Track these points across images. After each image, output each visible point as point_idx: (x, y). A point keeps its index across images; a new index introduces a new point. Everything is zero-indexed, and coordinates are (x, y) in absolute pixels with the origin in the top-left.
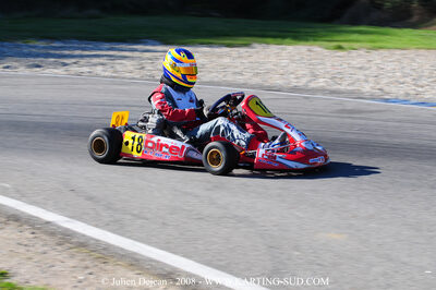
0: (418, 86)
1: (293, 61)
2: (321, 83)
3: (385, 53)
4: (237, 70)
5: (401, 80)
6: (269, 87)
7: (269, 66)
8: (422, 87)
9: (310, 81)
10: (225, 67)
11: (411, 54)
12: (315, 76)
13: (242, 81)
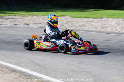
1: (116, 24)
7: (108, 25)
9: (121, 30)
10: (92, 25)
13: (97, 30)
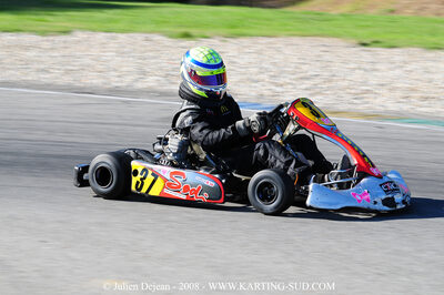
0: (277, 85)
2: (151, 82)
3: (246, 41)
4: (42, 66)
5: (256, 78)
6: (81, 88)
8: (281, 85)
11: (279, 42)
12: (144, 73)
